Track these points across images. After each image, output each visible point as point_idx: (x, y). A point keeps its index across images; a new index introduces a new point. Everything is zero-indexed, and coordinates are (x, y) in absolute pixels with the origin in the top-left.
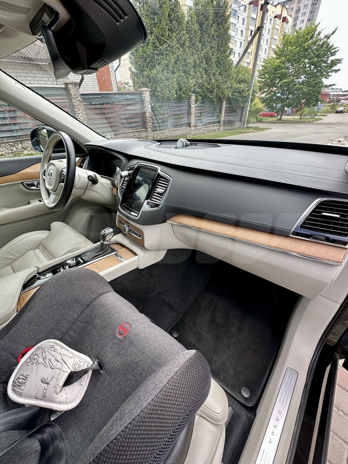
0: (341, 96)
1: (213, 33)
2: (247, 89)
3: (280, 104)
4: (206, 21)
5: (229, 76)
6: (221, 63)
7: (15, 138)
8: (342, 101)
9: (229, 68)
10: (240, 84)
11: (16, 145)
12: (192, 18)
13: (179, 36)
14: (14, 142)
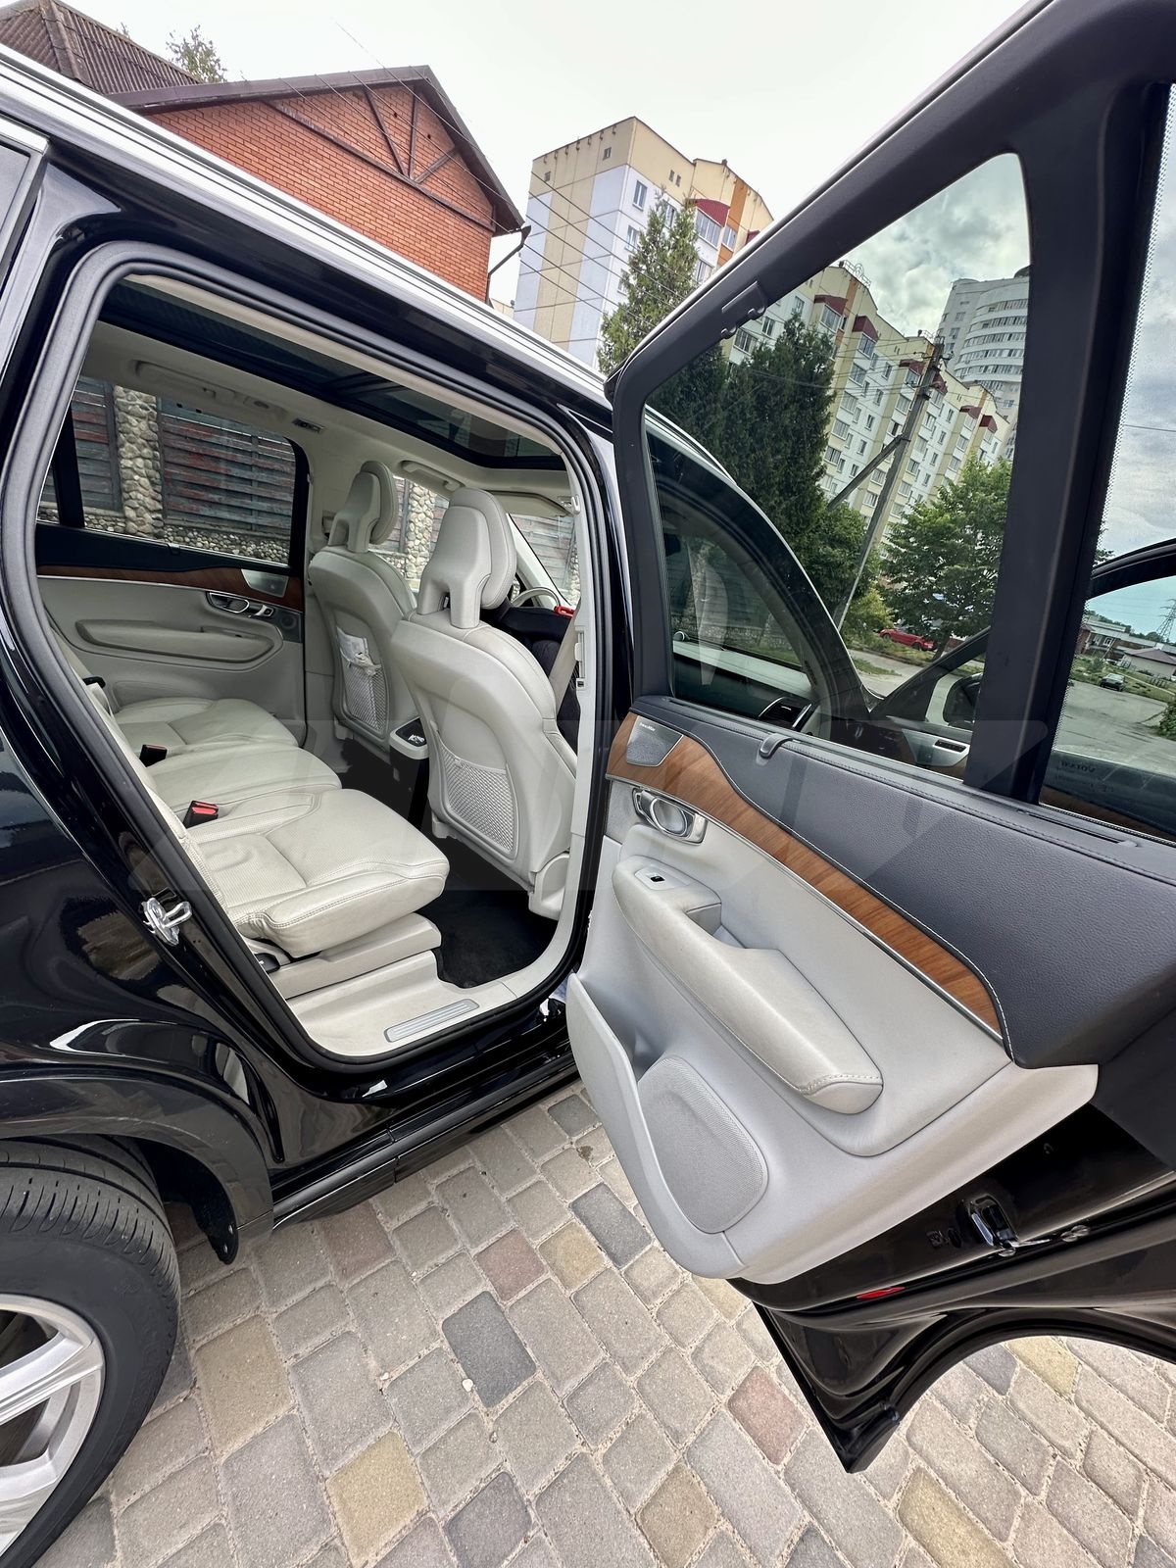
0: (1127, 644)
1: (787, 422)
2: (848, 563)
3: (939, 622)
4: (775, 395)
5: (807, 522)
6: (794, 490)
7: (249, 527)
8: (1126, 659)
9: (810, 503)
10: (833, 547)
11: (244, 543)
12: (741, 382)
13: (702, 411)
14: (243, 535)
